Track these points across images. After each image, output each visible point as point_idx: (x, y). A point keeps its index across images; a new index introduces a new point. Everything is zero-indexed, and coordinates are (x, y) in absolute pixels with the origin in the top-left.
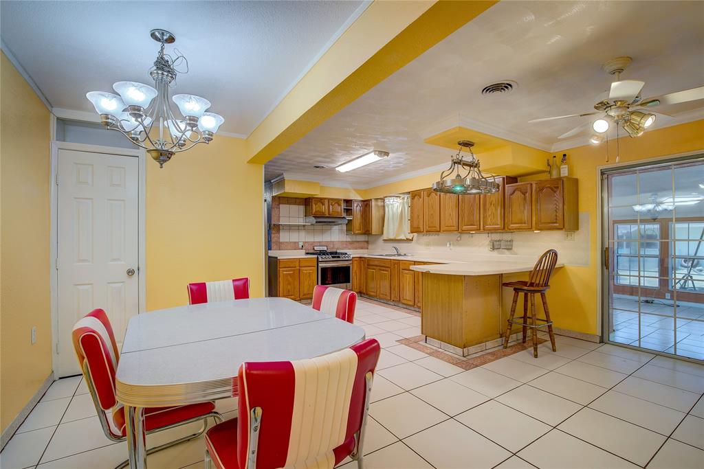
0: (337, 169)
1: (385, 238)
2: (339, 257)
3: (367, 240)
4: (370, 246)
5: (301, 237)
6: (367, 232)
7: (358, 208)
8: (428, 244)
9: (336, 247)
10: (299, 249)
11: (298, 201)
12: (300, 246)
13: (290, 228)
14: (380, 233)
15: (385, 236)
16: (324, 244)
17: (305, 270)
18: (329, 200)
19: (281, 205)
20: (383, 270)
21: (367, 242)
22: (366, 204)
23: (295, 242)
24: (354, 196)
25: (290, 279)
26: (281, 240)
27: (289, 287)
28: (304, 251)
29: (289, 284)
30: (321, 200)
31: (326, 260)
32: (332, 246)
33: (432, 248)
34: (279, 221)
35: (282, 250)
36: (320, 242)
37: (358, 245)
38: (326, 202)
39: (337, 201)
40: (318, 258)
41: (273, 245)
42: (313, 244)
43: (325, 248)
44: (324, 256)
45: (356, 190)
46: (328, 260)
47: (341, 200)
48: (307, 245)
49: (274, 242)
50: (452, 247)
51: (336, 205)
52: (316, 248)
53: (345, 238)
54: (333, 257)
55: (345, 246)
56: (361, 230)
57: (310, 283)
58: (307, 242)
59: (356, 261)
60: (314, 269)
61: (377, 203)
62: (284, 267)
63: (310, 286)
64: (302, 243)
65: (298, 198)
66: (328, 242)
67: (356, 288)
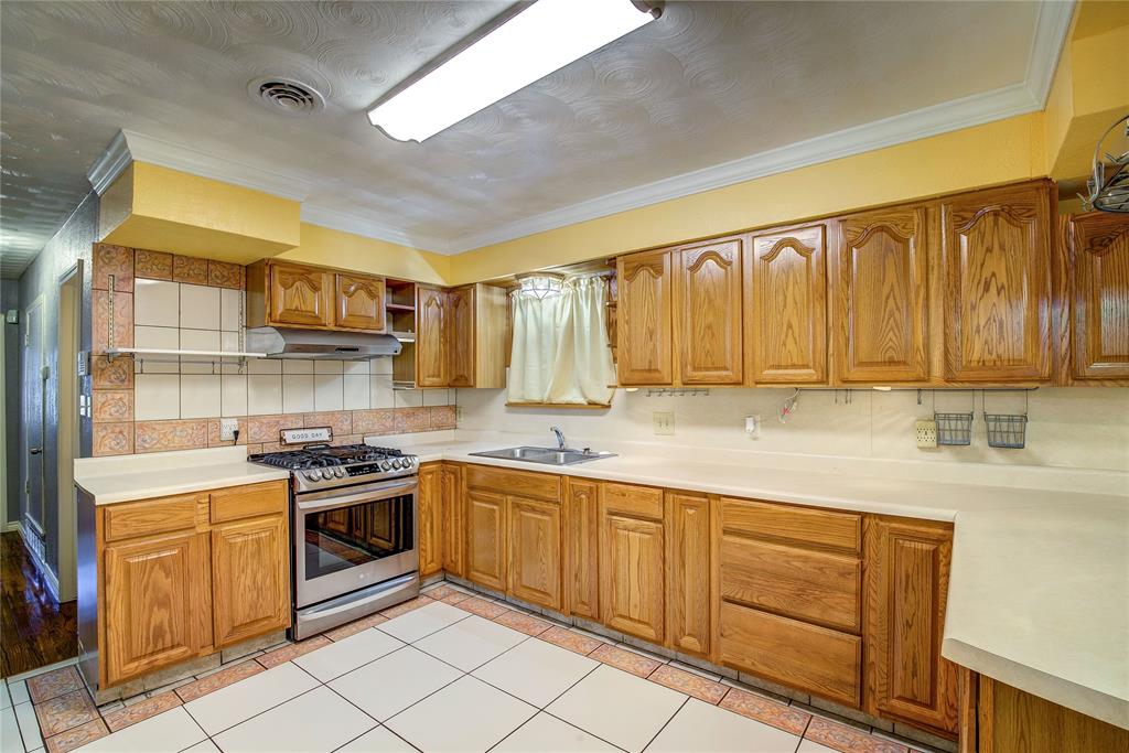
0: (376, 117)
1: (513, 400)
2: (373, 468)
3: (452, 403)
4: (462, 421)
5: (236, 402)
6: (459, 378)
7: (433, 309)
8: (666, 421)
9: (362, 426)
10: (222, 443)
11: (216, 271)
12: (227, 434)
13: (179, 368)
14: (498, 385)
15: (514, 393)
16: (320, 421)
17: (237, 534)
18: (338, 274)
19: (140, 283)
20: (533, 510)
21: (455, 409)
22: (458, 297)
23: (208, 420)
24: (417, 270)
25: (165, 583)
26: (140, 416)
27: (160, 616)
28: (241, 452)
29: (164, 602)
30: (308, 274)
31: (323, 484)
32: (346, 426)
33: (681, 433)
34: (131, 338)
35: (146, 451)
36: (304, 415)
37: (428, 418)
38: (326, 282)
39: (366, 282)
40: (292, 480)
41: (98, 435)
42: (280, 424)
43: (324, 435)
44: (317, 473)
45: (426, 254)
46: (335, 482)
47: (377, 279)
48: (254, 428)
49: (104, 425)
50: (759, 433)
51: (362, 293)
52: (289, 437)
53: (389, 399)
54: (353, 471)
55: (389, 423)
56: (439, 376)
57: (259, 576)
58: (254, 418)
59: (431, 473)
60: (282, 522)
61: (490, 296)
62: (130, 538)
63: (259, 590)
64: (235, 422)
65: (220, 262)
66: (333, 413)
67: (432, 561)
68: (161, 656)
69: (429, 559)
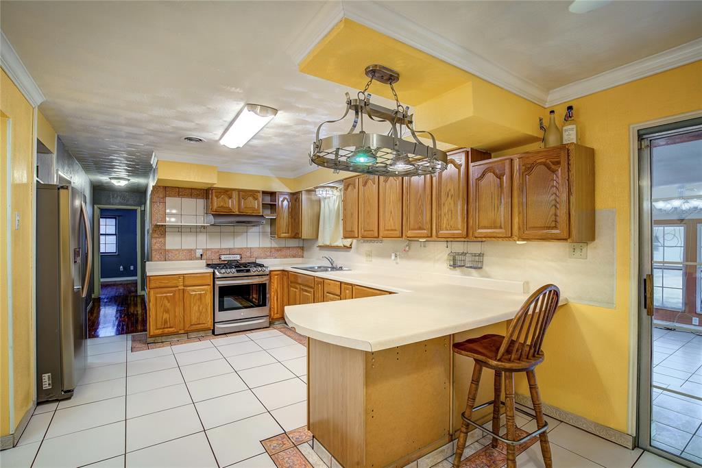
0: (222, 142)
1: (320, 244)
2: (248, 271)
3: (301, 245)
4: (305, 254)
5: (202, 243)
6: (296, 235)
7: (285, 203)
8: (369, 255)
9: (255, 254)
10: (197, 259)
11: (195, 192)
12: (198, 255)
13: (180, 230)
14: (314, 237)
15: (320, 242)
16: (236, 251)
17: (194, 291)
18: (239, 191)
19: (168, 199)
20: (306, 291)
21: (302, 248)
22: (295, 197)
23: (191, 250)
24: (276, 186)
25: (168, 305)
26: (167, 247)
27: (166, 316)
28: (203, 262)
29: (167, 311)
30: (227, 192)
31: (226, 275)
32: (248, 254)
33: (374, 260)
34: (164, 219)
35: (169, 260)
36: (230, 249)
37: (287, 252)
38: (235, 195)
39: (252, 194)
40: (214, 273)
41: (154, 254)
42: (219, 253)
43: (238, 257)
44: (223, 271)
45: (281, 179)
46: (231, 275)
47: (258, 192)
48: (209, 253)
49: (156, 250)
50: (398, 260)
51: (251, 198)
52: (223, 258)
53: (268, 243)
54: (238, 271)
55: (268, 254)
56: (288, 233)
57: (201, 308)
58: (209, 249)
59: (277, 275)
60: (209, 288)
61: (310, 197)
62: (157, 288)
63: (201, 313)
64: (201, 250)
65: (196, 189)
66: (242, 248)
67: (277, 313)
68: (166, 330)
69: (276, 312)
